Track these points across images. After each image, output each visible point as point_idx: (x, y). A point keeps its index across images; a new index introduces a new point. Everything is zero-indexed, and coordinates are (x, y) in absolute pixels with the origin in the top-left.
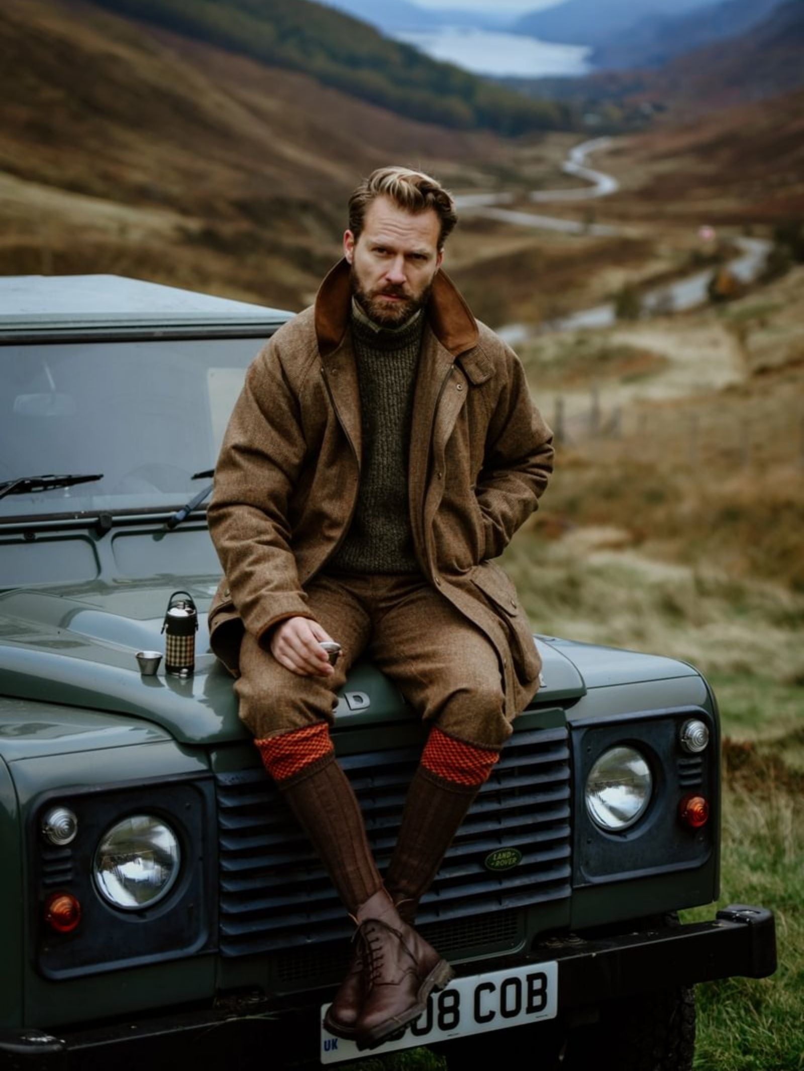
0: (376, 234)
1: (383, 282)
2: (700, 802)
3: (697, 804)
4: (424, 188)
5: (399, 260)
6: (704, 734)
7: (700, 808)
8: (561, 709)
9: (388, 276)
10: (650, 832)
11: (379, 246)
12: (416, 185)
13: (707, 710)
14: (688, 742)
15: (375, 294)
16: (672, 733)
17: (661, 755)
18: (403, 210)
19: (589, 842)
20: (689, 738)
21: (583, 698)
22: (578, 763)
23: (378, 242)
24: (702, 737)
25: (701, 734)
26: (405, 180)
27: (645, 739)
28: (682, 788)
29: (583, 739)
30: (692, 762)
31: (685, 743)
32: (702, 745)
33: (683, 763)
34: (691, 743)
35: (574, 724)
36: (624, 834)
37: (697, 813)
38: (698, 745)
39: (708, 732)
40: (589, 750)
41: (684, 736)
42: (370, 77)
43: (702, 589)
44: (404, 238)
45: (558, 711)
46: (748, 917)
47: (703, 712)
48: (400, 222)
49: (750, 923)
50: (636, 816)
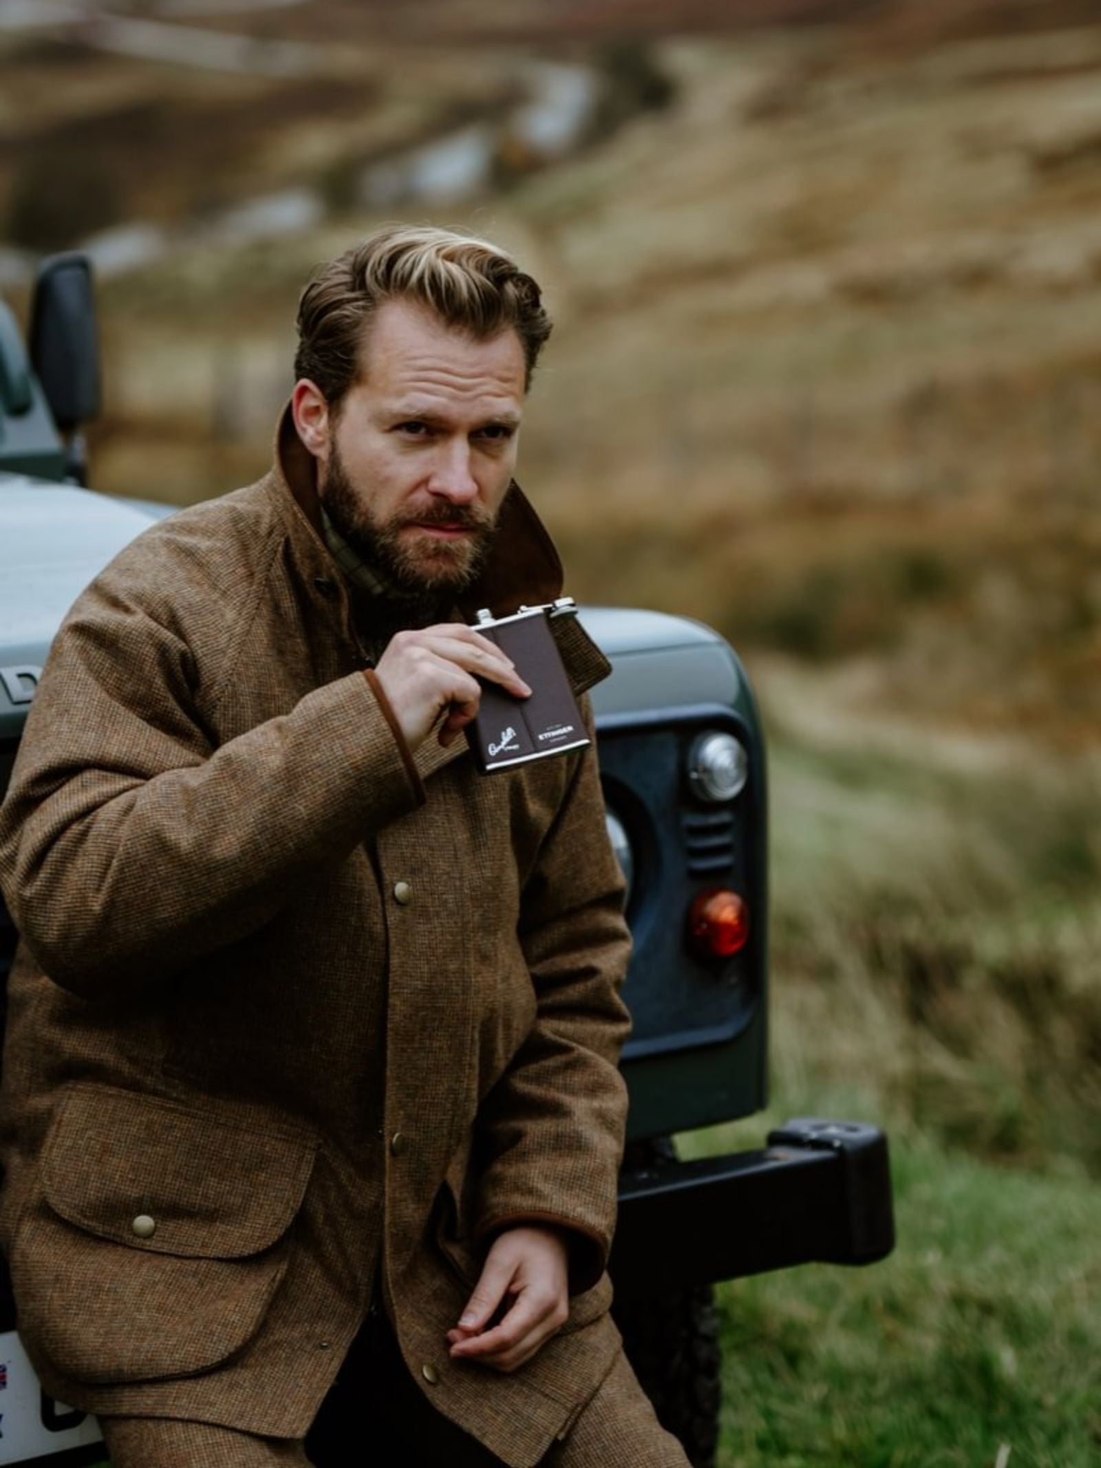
0: (400, 394)
1: (422, 498)
2: (732, 904)
3: (725, 908)
4: (500, 272)
5: (460, 448)
6: (738, 762)
7: (733, 915)
9: (435, 485)
11: (407, 420)
12: (479, 268)
13: (740, 713)
14: (705, 777)
15: (403, 524)
16: (670, 762)
17: (651, 807)
18: (460, 333)
20: (706, 770)
23: (407, 411)
24: (733, 768)
25: (731, 762)
26: (450, 257)
27: (618, 773)
28: (694, 875)
30: (714, 820)
31: (700, 780)
32: (734, 786)
33: (694, 824)
34: (712, 780)
37: (726, 926)
38: (727, 784)
39: (745, 758)
41: (696, 767)
44: (469, 394)
46: (835, 1137)
47: (733, 717)
48: (454, 361)
49: (841, 1150)
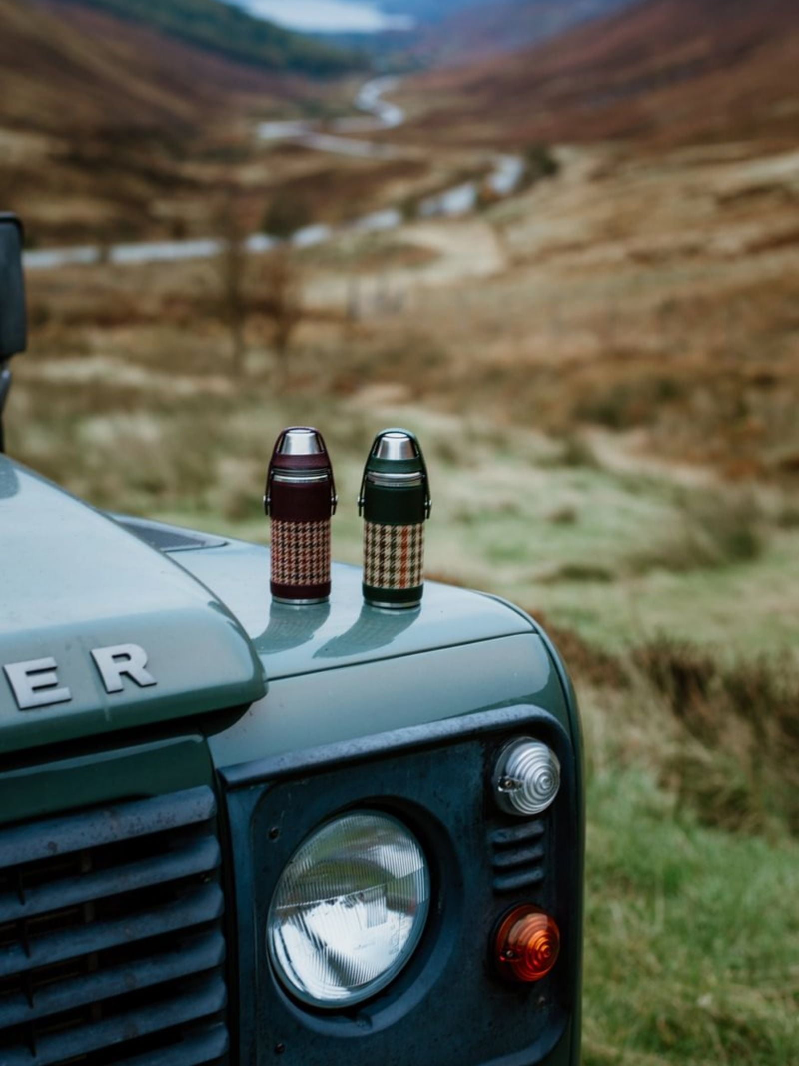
2: (539, 927)
3: (534, 930)
6: (551, 773)
7: (543, 940)
8: (198, 738)
10: (426, 1002)
13: (554, 715)
14: (512, 792)
16: (474, 773)
17: (450, 824)
19: (278, 1051)
20: (513, 785)
21: (255, 707)
22: (245, 873)
24: (546, 781)
25: (544, 774)
27: (410, 793)
28: (499, 894)
29: (258, 808)
30: (522, 833)
31: (508, 794)
32: (543, 801)
33: (500, 839)
34: (521, 795)
35: (232, 777)
36: (364, 1010)
37: (533, 951)
38: (538, 800)
39: (558, 767)
40: (273, 835)
41: (503, 781)
42: (205, 30)
43: (472, 437)
45: (191, 742)
47: (546, 718)
50: (390, 970)
